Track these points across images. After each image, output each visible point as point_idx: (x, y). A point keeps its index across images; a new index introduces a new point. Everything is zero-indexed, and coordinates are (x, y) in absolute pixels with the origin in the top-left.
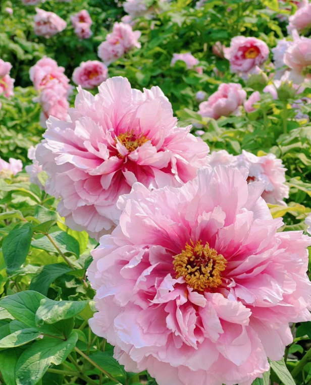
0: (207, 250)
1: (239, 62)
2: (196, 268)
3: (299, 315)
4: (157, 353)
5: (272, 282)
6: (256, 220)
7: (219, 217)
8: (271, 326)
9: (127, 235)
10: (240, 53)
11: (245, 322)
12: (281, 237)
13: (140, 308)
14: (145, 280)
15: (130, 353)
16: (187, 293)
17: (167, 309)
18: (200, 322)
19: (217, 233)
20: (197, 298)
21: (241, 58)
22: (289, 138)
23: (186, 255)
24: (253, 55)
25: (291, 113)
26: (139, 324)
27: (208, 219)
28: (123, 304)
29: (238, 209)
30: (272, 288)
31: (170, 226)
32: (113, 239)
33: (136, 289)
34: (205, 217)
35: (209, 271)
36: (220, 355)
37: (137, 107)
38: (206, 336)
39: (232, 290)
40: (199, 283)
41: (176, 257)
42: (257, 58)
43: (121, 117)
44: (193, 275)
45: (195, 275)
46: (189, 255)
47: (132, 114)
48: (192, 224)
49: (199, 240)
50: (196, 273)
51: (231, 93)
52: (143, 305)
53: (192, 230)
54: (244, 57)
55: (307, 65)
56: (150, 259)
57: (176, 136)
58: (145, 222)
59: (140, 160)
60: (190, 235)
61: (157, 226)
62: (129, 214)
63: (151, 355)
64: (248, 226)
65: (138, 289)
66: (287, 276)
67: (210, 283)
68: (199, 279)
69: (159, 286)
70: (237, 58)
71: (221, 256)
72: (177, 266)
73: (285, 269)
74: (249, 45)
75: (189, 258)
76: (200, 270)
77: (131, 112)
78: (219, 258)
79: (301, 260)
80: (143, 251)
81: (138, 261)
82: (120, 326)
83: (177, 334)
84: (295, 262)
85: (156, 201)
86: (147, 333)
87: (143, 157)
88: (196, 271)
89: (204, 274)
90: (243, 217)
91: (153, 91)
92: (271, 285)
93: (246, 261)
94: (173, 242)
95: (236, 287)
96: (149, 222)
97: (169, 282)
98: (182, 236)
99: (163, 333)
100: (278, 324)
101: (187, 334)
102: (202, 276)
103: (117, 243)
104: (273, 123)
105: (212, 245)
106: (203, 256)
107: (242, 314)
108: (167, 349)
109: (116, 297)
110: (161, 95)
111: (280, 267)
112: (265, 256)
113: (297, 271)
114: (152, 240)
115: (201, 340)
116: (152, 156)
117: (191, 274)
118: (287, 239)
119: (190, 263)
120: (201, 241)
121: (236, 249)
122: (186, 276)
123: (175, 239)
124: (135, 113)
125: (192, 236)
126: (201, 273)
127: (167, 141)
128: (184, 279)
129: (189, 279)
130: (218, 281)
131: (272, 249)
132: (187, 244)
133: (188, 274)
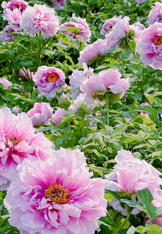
0: (60, 187)
1: (44, 85)
2: (56, 194)
3: (101, 214)
4: (41, 231)
5: (89, 199)
6: (81, 173)
7: (65, 172)
8: (89, 219)
9: (23, 181)
10: (44, 78)
11: (78, 216)
12: (92, 180)
13: (32, 212)
14: (34, 199)
15: (29, 231)
16: (52, 205)
17: (44, 212)
18: (59, 217)
19: (64, 180)
20: (57, 206)
21: (45, 82)
22: (86, 140)
23: (51, 189)
24: (54, 79)
25: (87, 123)
26: (32, 219)
27: (60, 173)
28: (24, 211)
29: (72, 169)
30: (89, 202)
31: (43, 177)
32: (17, 183)
33: (30, 204)
34: (59, 172)
35: (61, 196)
36: (68, 230)
37: (15, 123)
38: (61, 222)
39: (72, 203)
40: (57, 201)
41: (46, 190)
42: (57, 82)
43: (7, 129)
44: (54, 198)
45: (55, 198)
46: (52, 189)
47: (13, 127)
48: (53, 176)
49: (56, 183)
50: (56, 197)
51: (43, 110)
52: (33, 211)
53: (53, 178)
54: (47, 80)
55: (96, 92)
56: (35, 191)
57: (37, 137)
58: (32, 175)
59: (20, 150)
60: (52, 181)
61: (37, 177)
62: (25, 172)
63: (38, 232)
64: (78, 175)
65: (31, 204)
66: (96, 197)
67: (62, 201)
68: (57, 199)
69: (40, 202)
70: (42, 82)
71: (66, 189)
72: (47, 194)
73: (95, 194)
74: (50, 72)
75: (52, 190)
76: (57, 195)
77: (13, 125)
78: (65, 190)
79: (101, 190)
80: (32, 188)
81: (30, 192)
82: (23, 220)
83: (49, 222)
84: (99, 191)
85: (35, 166)
86: (36, 223)
87: (22, 148)
88: (56, 196)
89: (59, 197)
90: (75, 172)
91: (22, 115)
92: (89, 201)
93: (77, 191)
94: (44, 184)
95: (74, 202)
96: (33, 175)
97: (44, 200)
98: (48, 181)
99: (43, 223)
100: (92, 218)
101: (54, 221)
102: (58, 198)
103: (18, 185)
104: (74, 130)
105: (62, 185)
106: (58, 189)
107: (78, 212)
108: (45, 229)
109: (21, 208)
110: (26, 117)
111: (92, 193)
112: (86, 188)
113: (100, 195)
114: (35, 183)
115: (60, 224)
116: (26, 147)
117: (53, 197)
118: (95, 182)
119: (52, 192)
120: (57, 183)
121: (72, 186)
122: (51, 198)
123: (45, 183)
124: (15, 126)
125: (53, 181)
126: (58, 196)
127: (33, 140)
128: (51, 199)
129: (53, 199)
130: (66, 200)
131: (89, 185)
132: (51, 184)
133: (52, 197)
